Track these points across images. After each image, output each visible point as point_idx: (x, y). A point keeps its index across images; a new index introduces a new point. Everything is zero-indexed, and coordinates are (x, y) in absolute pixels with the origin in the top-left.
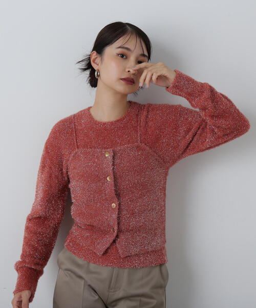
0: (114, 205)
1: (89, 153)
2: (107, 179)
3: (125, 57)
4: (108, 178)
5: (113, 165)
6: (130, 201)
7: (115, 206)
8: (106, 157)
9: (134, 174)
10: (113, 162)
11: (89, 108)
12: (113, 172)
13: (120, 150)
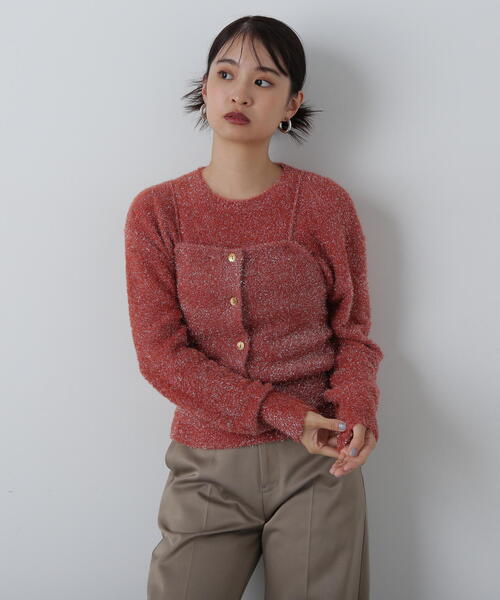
0: (241, 345)
1: (200, 252)
2: (229, 303)
3: (228, 77)
4: (232, 301)
5: (243, 278)
6: (269, 339)
7: (243, 345)
8: (230, 263)
9: (279, 295)
10: (243, 272)
11: (200, 171)
12: (242, 291)
13: (256, 252)
